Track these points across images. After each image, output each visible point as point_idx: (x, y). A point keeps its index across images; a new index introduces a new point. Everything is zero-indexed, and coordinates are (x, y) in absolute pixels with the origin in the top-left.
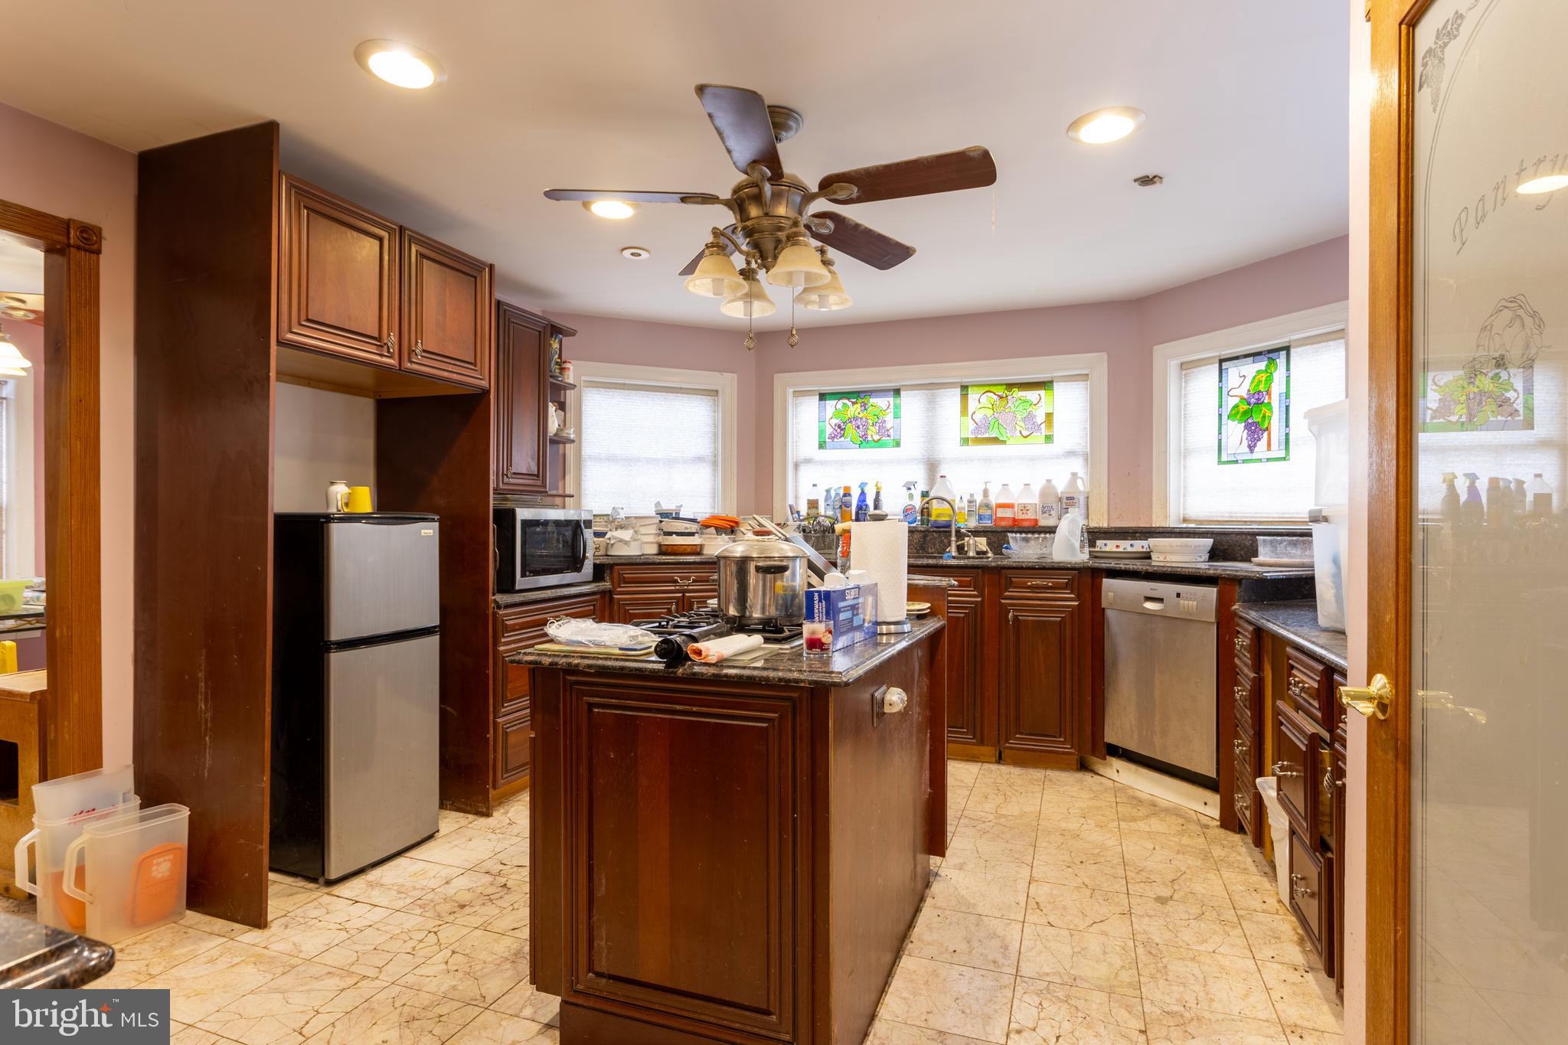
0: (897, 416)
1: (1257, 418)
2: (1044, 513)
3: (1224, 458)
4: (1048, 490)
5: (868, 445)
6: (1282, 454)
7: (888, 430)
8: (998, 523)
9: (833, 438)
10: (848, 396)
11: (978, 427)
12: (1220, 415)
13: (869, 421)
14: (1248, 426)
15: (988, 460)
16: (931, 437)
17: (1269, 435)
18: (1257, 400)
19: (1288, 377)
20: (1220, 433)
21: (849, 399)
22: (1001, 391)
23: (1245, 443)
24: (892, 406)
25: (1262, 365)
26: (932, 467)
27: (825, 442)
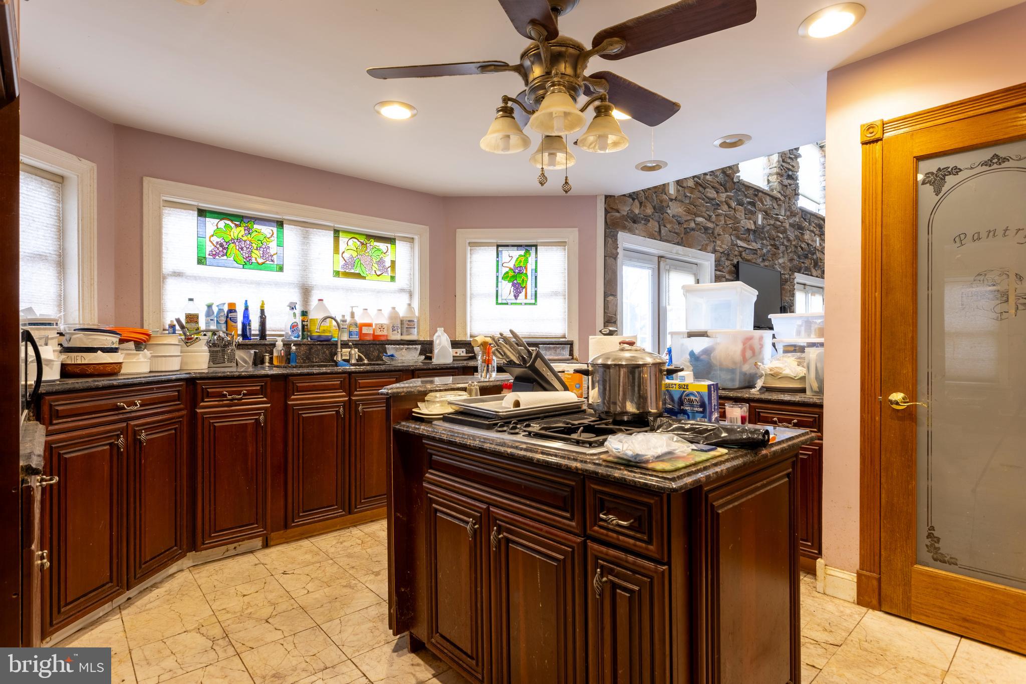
0: (280, 245)
1: (519, 281)
2: (393, 330)
3: (500, 301)
4: (394, 314)
5: (252, 266)
6: (533, 301)
7: (272, 256)
8: (362, 338)
9: (214, 255)
10: (232, 218)
11: (346, 263)
12: (497, 277)
13: (253, 245)
14: (514, 285)
15: (348, 290)
16: (305, 267)
17: (526, 290)
18: (519, 271)
19: (536, 261)
20: (497, 287)
21: (232, 221)
22: (362, 239)
23: (512, 294)
24: (275, 235)
25: (522, 252)
26: (306, 292)
27: (205, 258)
